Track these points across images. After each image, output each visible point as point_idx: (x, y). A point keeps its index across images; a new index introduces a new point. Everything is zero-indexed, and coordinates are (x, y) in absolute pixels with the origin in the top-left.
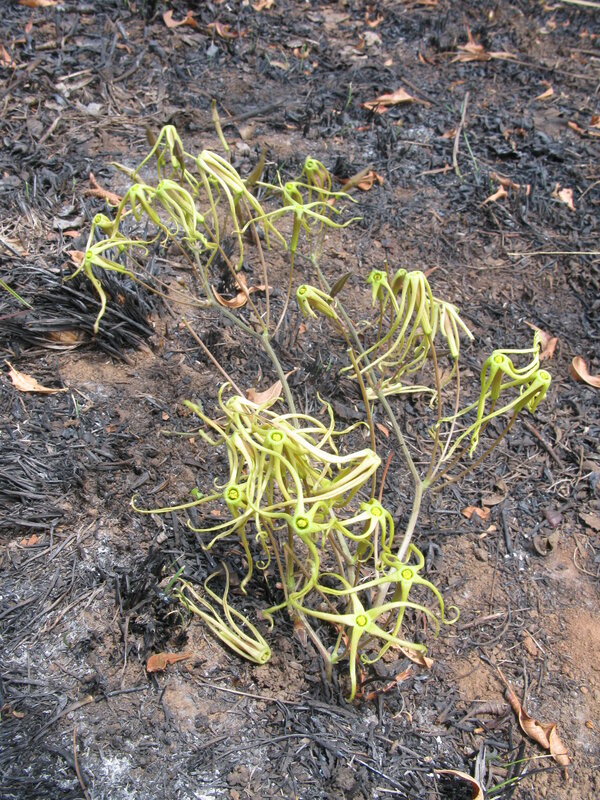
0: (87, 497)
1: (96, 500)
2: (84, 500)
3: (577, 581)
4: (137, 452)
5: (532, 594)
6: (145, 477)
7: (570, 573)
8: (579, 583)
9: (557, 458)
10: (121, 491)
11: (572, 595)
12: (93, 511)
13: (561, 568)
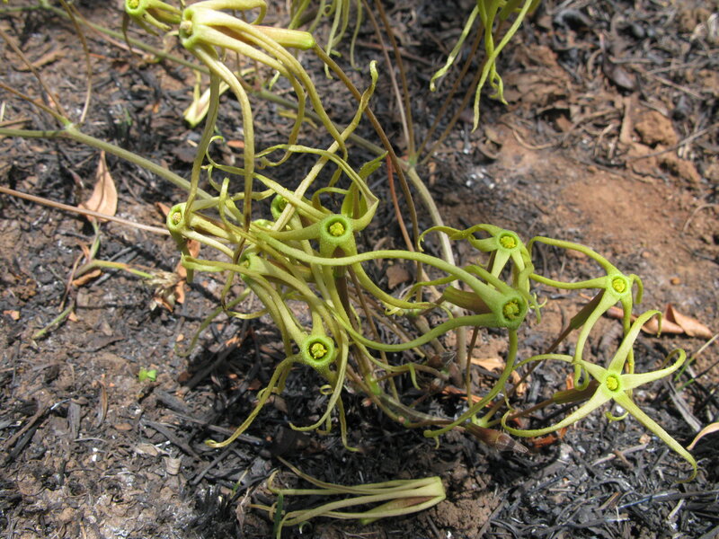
0: (39, 504)
1: (55, 497)
2: (42, 513)
3: (543, 161)
4: (32, 388)
5: (526, 202)
6: (75, 410)
7: (530, 160)
8: (545, 162)
9: (416, 57)
10: (67, 456)
11: (552, 177)
12: (66, 515)
13: (518, 159)
